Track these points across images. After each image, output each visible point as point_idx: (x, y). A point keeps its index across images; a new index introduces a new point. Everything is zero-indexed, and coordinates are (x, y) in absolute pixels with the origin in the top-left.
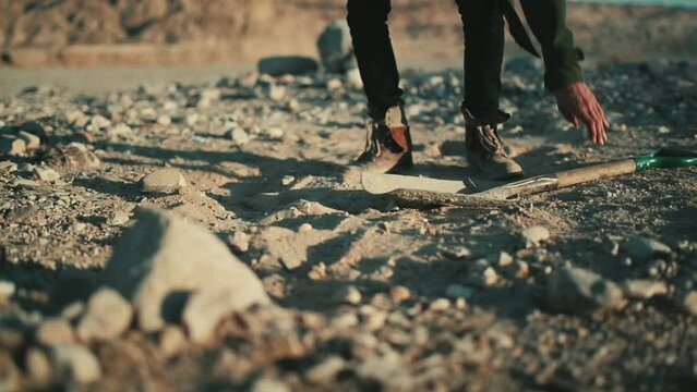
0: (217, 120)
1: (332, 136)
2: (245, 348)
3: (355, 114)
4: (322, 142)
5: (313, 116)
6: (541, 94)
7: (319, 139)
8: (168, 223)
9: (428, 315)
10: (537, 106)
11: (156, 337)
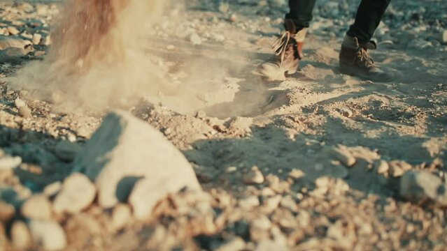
0: (181, 27)
1: (258, 43)
2: (172, 226)
3: (275, 26)
4: (251, 47)
5: (246, 26)
6: (407, 18)
7: (248, 44)
8: (126, 123)
9: (311, 201)
10: (403, 28)
11: (110, 211)
